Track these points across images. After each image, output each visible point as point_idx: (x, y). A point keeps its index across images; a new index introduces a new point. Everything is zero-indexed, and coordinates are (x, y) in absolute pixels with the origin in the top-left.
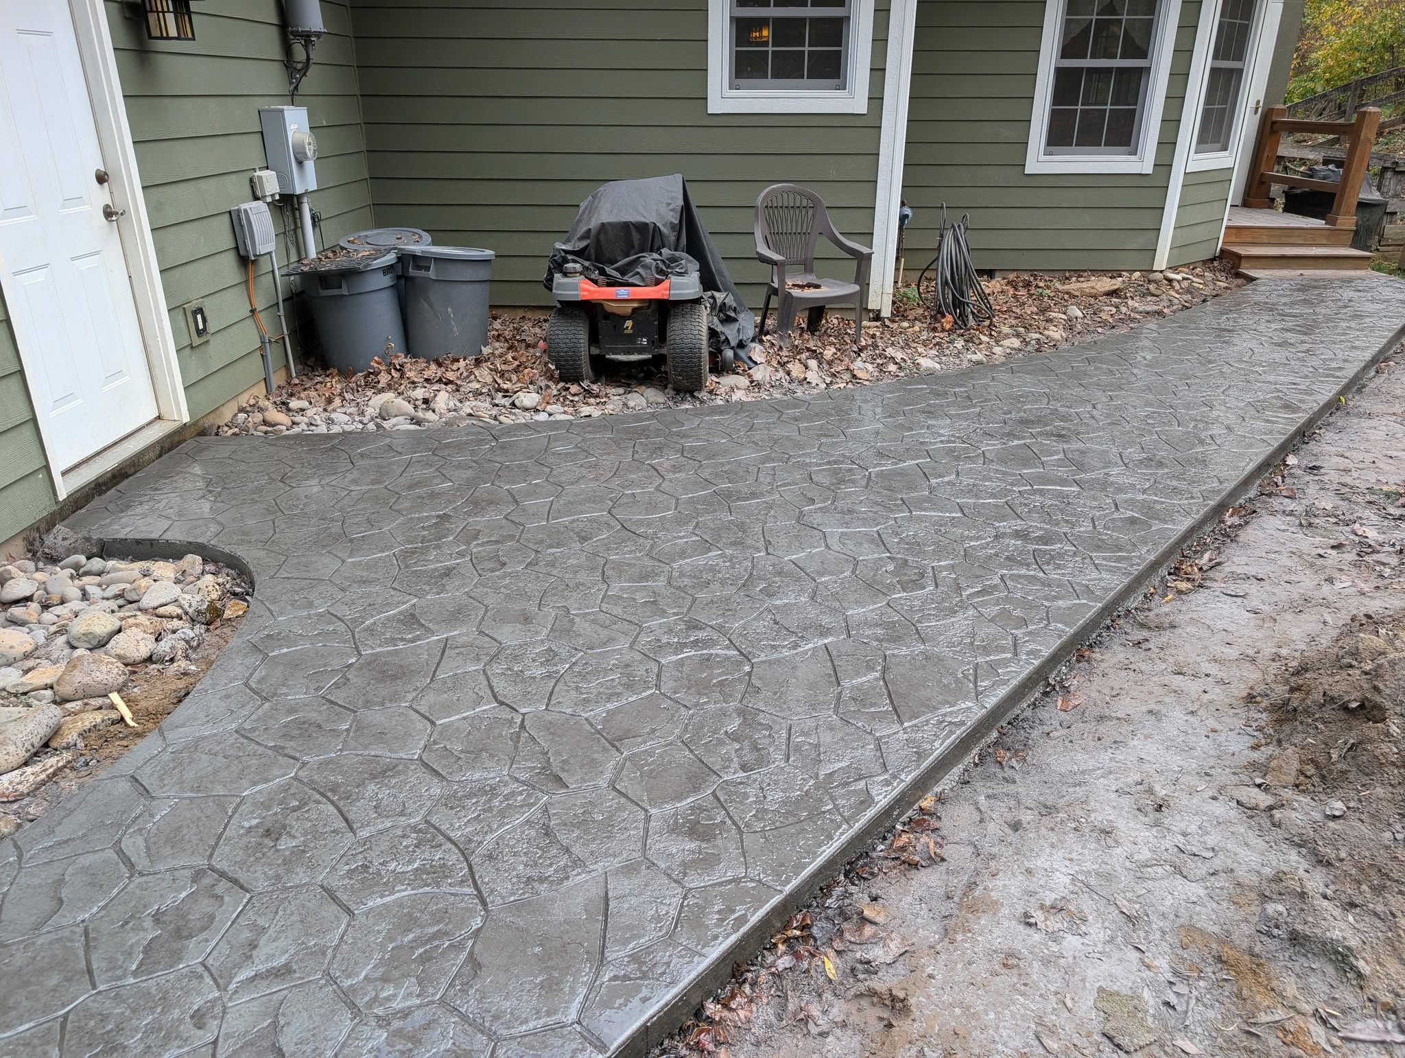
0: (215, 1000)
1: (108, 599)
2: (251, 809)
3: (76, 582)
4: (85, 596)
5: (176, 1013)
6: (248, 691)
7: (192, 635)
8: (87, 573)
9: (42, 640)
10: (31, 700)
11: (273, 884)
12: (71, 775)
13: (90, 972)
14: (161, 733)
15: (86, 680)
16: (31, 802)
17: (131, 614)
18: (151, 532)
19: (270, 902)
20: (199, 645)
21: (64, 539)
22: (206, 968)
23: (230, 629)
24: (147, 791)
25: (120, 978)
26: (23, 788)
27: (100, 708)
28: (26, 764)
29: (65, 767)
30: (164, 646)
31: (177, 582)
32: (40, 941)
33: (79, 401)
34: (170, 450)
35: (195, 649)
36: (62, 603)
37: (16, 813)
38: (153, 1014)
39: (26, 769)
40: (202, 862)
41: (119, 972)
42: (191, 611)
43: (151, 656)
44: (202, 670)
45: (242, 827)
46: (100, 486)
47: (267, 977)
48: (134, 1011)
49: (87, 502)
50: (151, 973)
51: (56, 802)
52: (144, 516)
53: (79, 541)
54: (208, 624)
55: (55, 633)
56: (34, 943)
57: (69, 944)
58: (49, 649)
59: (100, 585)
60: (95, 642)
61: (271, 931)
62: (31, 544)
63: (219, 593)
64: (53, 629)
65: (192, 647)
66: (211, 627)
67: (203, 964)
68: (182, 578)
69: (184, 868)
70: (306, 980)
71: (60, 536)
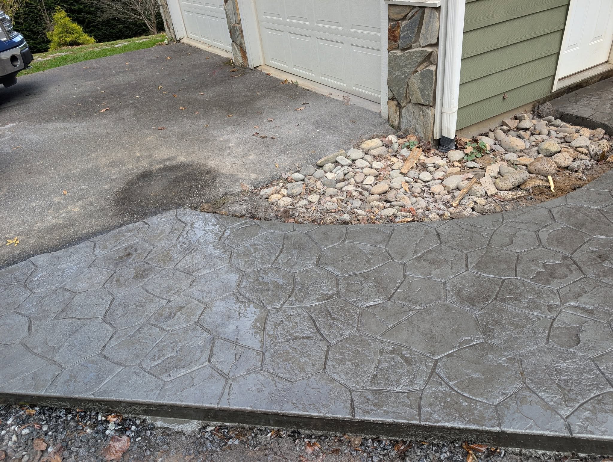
0: (558, 305)
1: (558, 138)
2: (596, 244)
3: (547, 127)
4: (549, 134)
5: (542, 301)
6: (610, 195)
7: (589, 163)
8: (552, 125)
9: (528, 147)
10: (518, 168)
11: (596, 277)
12: (525, 201)
13: (516, 271)
14: (566, 198)
15: (541, 167)
16: (508, 204)
17: (566, 146)
18: (585, 114)
19: (592, 283)
20: (590, 169)
21: (548, 109)
22: (558, 292)
23: (607, 166)
24: (554, 218)
25: (526, 278)
26: (507, 198)
27: (542, 180)
28: (510, 190)
29: (523, 197)
30: (576, 164)
31: (590, 139)
32: (502, 251)
33: (578, 48)
34: (605, 78)
35: (588, 170)
36: (539, 134)
37: (502, 206)
38: (534, 296)
39: (510, 192)
40: (568, 254)
41: (526, 276)
42: (592, 153)
43: (568, 167)
44: (588, 180)
45: (590, 249)
46: (569, 89)
47: (582, 310)
48: (527, 291)
49: (562, 95)
50: (537, 282)
51: (517, 208)
52: (584, 106)
53: (553, 111)
54: (598, 161)
55: (534, 145)
56: (500, 251)
57: (511, 257)
58: (530, 151)
59: (556, 131)
60: (548, 154)
61: (589, 294)
62: (534, 108)
63: (608, 149)
64: (533, 143)
65: (587, 169)
66: (599, 163)
67: (557, 290)
68: (592, 138)
69: (560, 253)
70: (599, 320)
71: (547, 107)
